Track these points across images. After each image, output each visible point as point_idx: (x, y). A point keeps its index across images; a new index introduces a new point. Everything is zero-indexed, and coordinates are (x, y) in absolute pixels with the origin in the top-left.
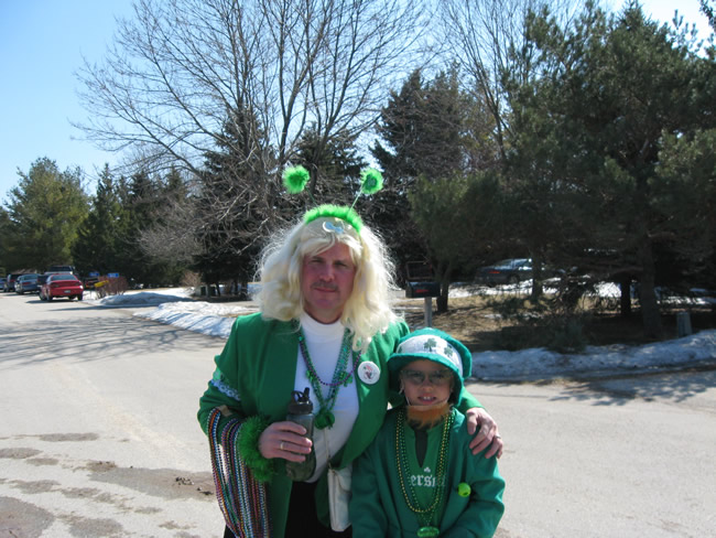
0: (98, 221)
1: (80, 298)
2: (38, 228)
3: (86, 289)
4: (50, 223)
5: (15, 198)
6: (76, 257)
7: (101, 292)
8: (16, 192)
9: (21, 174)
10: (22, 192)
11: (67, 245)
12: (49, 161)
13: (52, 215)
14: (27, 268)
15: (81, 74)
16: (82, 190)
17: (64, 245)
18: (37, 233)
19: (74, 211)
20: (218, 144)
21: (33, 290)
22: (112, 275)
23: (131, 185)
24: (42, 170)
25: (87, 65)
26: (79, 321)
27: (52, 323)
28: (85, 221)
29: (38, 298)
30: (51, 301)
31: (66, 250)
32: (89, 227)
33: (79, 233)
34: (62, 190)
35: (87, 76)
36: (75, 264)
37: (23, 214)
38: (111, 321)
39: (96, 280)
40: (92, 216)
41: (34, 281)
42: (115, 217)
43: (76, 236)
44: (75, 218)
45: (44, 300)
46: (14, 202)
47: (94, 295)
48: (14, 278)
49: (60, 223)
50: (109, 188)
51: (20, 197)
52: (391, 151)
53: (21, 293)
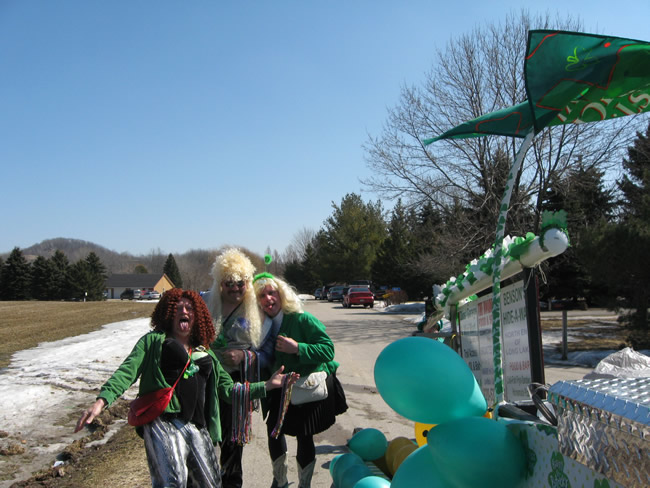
0: (392, 245)
1: (372, 307)
2: (347, 249)
3: (376, 299)
4: (356, 245)
5: (330, 226)
6: (374, 273)
7: (388, 301)
8: (331, 221)
9: (335, 206)
10: (335, 221)
11: (369, 263)
12: (355, 196)
13: (357, 239)
14: (338, 282)
15: (367, 146)
16: (382, 219)
17: (366, 264)
18: (346, 254)
19: (375, 236)
20: (480, 185)
21: (340, 299)
22: (395, 289)
23: (420, 215)
24: (351, 202)
25: (371, 139)
26: (362, 322)
27: (344, 322)
28: (382, 246)
29: (341, 305)
30: (350, 307)
31: (368, 268)
32: (385, 250)
33: (377, 254)
34: (365, 219)
35: (371, 147)
36: (373, 279)
37: (336, 238)
38: (384, 322)
39: (384, 293)
40: (387, 241)
41: (341, 292)
42: (405, 242)
43: (375, 256)
44: (375, 242)
45: (345, 307)
46: (329, 229)
47: (382, 304)
48: (327, 288)
49: (363, 245)
50: (401, 219)
51: (333, 224)
52: (638, 184)
53: (331, 301)
